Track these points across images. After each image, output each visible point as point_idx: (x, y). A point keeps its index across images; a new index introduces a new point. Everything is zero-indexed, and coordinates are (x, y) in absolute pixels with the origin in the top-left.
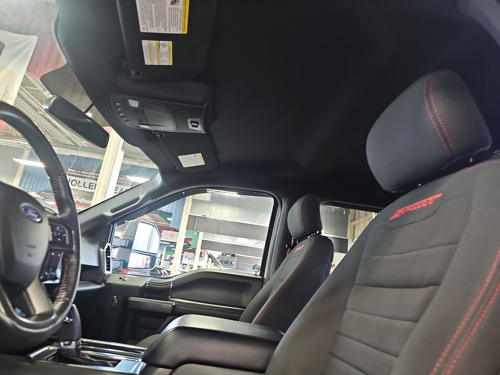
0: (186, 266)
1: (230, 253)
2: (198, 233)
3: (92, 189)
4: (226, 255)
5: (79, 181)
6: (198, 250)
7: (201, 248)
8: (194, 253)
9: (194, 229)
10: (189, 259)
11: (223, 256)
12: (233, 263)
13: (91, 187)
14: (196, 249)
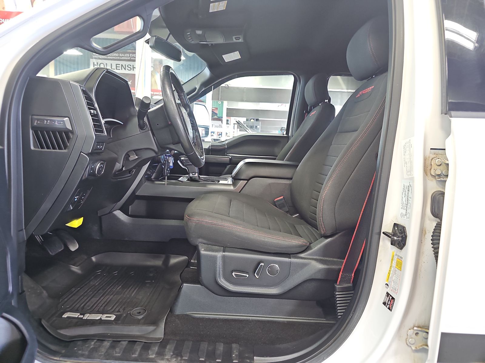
0: (214, 133)
1: (254, 118)
2: (222, 103)
3: (119, 69)
4: (250, 120)
5: (106, 64)
6: (225, 118)
7: (227, 116)
8: (221, 122)
9: (219, 99)
10: (216, 127)
11: (248, 122)
12: (258, 127)
13: (118, 68)
14: (222, 118)
